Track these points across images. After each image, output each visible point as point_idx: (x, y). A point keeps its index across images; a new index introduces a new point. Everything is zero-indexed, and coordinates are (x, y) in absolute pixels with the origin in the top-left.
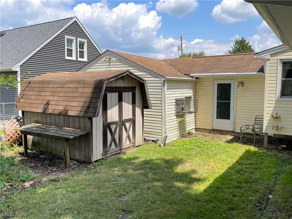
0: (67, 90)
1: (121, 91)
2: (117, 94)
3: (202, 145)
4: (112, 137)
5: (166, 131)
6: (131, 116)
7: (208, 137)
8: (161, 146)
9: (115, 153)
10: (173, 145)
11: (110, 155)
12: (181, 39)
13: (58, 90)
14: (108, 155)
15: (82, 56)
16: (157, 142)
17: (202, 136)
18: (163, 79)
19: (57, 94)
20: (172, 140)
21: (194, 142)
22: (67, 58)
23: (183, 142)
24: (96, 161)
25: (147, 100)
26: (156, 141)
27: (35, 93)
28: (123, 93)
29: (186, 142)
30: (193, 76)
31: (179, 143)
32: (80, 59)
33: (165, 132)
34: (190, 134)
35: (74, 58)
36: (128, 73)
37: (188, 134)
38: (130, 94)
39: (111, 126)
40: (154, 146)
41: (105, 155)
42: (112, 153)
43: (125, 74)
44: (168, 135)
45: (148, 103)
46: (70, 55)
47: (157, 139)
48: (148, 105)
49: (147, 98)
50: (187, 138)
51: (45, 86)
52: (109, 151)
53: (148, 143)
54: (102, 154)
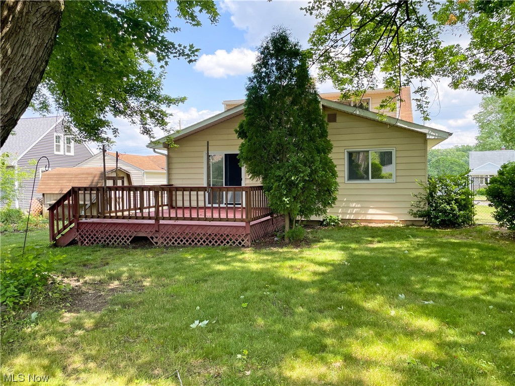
0: (80, 179)
12: (180, 124)
13: (73, 179)
15: (69, 151)
18: (143, 172)
19: (72, 181)
22: (56, 153)
27: (53, 182)
32: (67, 154)
35: (61, 153)
46: (58, 150)
51: (62, 176)
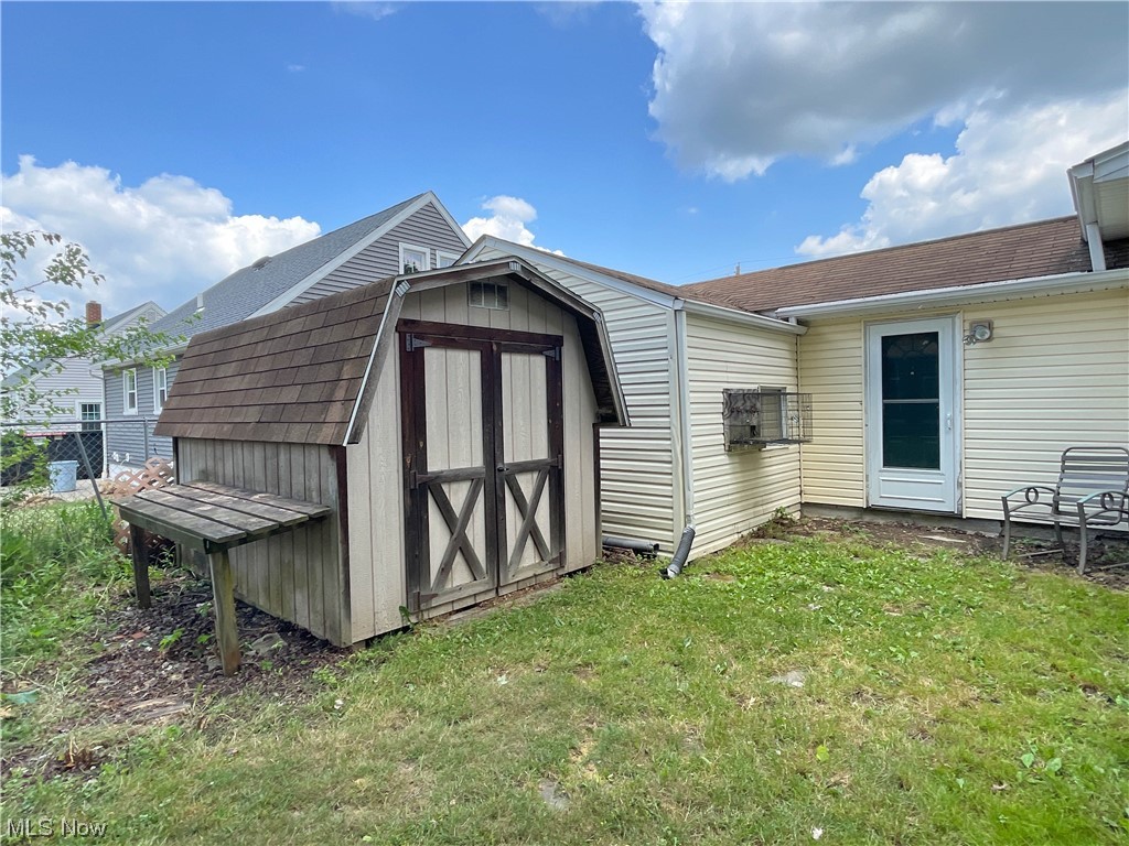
1: (495, 348)
2: (476, 357)
3: (843, 571)
4: (452, 534)
5: (691, 513)
6: (541, 452)
7: (855, 536)
8: (666, 573)
9: (470, 602)
10: (717, 571)
11: (442, 611)
14: (433, 614)
16: (655, 556)
17: (832, 532)
18: (672, 308)
20: (714, 547)
21: (804, 555)
23: (762, 557)
24: (368, 643)
25: (609, 389)
26: (650, 551)
28: (505, 358)
29: (770, 555)
30: (785, 316)
31: (742, 560)
33: (687, 518)
34: (782, 524)
36: (516, 268)
37: (775, 525)
38: (538, 364)
39: (445, 487)
40: (641, 572)
41: (419, 611)
42: (455, 604)
43: (504, 271)
44: (696, 529)
45: (612, 404)
47: (654, 543)
48: (614, 410)
49: (608, 383)
50: (773, 541)
52: (435, 595)
53: (618, 561)
54: (401, 609)
